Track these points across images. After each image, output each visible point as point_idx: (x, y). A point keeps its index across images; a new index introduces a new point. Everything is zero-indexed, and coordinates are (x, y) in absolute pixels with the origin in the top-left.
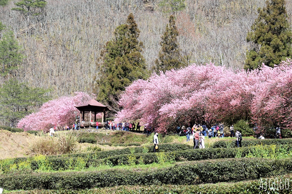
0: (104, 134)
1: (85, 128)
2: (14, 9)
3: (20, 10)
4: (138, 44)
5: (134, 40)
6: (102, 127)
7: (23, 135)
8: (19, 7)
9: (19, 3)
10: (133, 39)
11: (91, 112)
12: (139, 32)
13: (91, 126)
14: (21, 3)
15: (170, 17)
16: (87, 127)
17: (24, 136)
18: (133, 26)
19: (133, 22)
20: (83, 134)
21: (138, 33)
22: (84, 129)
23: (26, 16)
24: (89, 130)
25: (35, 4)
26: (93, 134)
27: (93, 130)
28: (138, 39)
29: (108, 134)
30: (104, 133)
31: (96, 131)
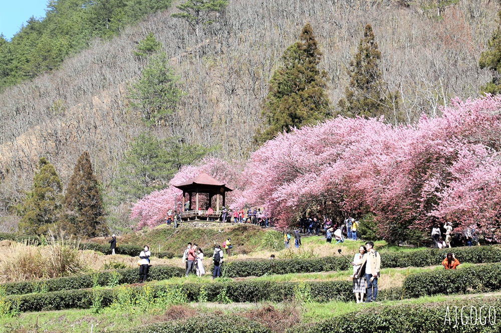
0: (216, 230)
1: (189, 220)
2: (174, 16)
3: (184, 17)
4: (319, 74)
5: (313, 67)
6: (217, 219)
7: (3, 246)
8: (182, 12)
9: (182, 5)
10: (310, 66)
11: (198, 194)
12: (321, 55)
13: (199, 217)
14: (186, 5)
15: (366, 28)
16: (192, 219)
17: (3, 248)
18: (309, 45)
19: (310, 39)
20: (183, 230)
21: (319, 56)
22: (187, 223)
23: (194, 26)
24: (195, 225)
25: (207, 6)
26: (199, 230)
27: (200, 224)
28: (317, 67)
29: (222, 230)
30: (215, 228)
31: (205, 226)
